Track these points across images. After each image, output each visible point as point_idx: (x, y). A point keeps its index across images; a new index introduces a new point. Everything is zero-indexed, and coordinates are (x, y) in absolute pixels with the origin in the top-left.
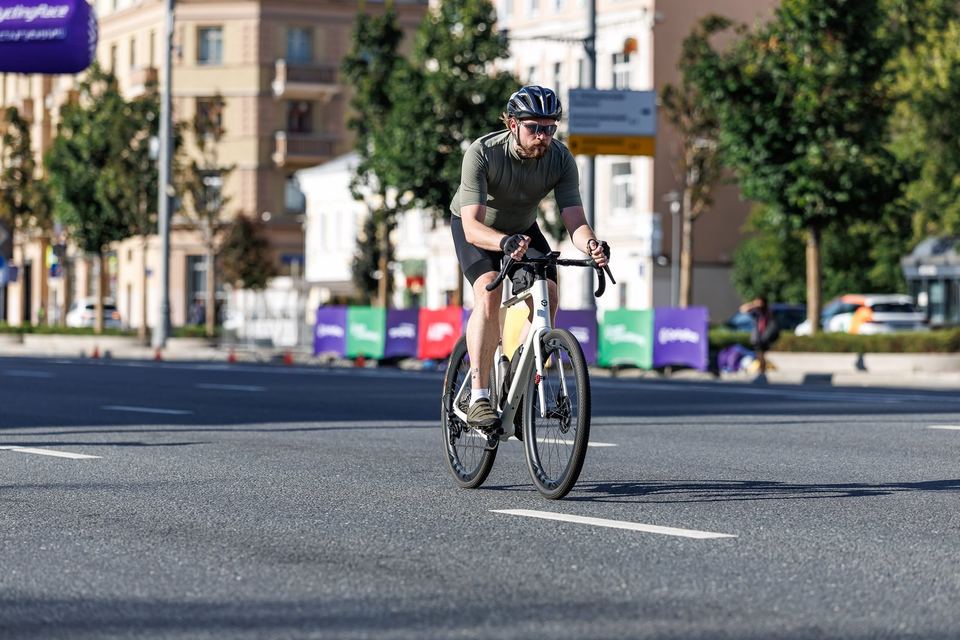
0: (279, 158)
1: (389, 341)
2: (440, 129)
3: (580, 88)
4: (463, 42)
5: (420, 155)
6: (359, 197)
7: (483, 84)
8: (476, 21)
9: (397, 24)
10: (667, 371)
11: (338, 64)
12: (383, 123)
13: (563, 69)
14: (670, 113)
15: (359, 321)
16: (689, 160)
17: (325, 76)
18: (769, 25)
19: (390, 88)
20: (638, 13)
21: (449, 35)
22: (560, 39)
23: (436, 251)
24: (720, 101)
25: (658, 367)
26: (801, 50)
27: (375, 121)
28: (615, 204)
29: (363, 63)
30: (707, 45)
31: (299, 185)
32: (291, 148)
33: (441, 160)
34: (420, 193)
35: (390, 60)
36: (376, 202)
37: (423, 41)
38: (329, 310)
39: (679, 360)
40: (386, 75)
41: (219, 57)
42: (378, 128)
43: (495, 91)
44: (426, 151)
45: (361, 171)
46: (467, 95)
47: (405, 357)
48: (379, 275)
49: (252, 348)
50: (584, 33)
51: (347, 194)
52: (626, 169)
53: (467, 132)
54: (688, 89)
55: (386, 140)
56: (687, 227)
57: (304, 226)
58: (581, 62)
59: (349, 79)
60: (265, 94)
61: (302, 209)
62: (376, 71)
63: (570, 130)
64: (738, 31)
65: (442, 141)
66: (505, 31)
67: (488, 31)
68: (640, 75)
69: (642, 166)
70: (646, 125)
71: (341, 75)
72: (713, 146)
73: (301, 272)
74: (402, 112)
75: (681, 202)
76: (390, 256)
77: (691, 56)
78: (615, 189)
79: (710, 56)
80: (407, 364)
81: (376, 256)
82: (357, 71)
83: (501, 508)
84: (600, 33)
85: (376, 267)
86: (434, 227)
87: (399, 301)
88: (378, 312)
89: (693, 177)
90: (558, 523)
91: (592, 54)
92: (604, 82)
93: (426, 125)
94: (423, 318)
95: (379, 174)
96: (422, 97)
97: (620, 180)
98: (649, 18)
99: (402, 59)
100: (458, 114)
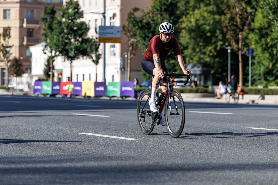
0: (25, 43)
1: (53, 90)
2: (66, 36)
3: (101, 26)
4: (72, 14)
5: (61, 42)
6: (45, 53)
7: (77, 24)
8: (75, 9)
9: (55, 9)
10: (124, 98)
11: (40, 19)
12: (51, 34)
13: (97, 21)
14: (125, 32)
15: (45, 85)
16: (129, 44)
17: (36, 22)
18: (150, 11)
19: (53, 25)
20: (116, 7)
21: (68, 12)
22: (97, 13)
23: (65, 67)
24: (137, 29)
25: (122, 97)
26: (158, 17)
27: (49, 34)
28: (111, 55)
29: (46, 19)
30: (134, 15)
31: (30, 50)
32: (28, 41)
33: (66, 44)
34: (61, 52)
35: (53, 18)
36: (50, 54)
37: (61, 13)
38: (38, 82)
39: (127, 95)
40: (52, 22)
41: (9, 18)
42: (50, 36)
43: (80, 26)
44: (62, 41)
45: (46, 46)
46: (73, 28)
47: (57, 94)
48: (50, 73)
49: (18, 92)
50: (103, 12)
51: (42, 52)
52: (114, 46)
53: (73, 37)
54: (129, 26)
55: (52, 38)
56: (129, 61)
57: (31, 61)
58: (102, 19)
59: (43, 23)
60: (21, 27)
61: (31, 56)
62: (49, 21)
63: (99, 36)
64: (142, 12)
65: (66, 39)
66: (82, 11)
67: (78, 11)
68: (117, 23)
69: (118, 46)
70: (118, 35)
71: (40, 22)
72: (135, 40)
73: (30, 72)
74: (56, 31)
75: (127, 55)
76: (53, 68)
77: (130, 18)
78: (111, 51)
79: (135, 18)
80: (57, 96)
81: (50, 68)
82: (44, 21)
83: (79, 132)
84: (107, 12)
85: (50, 71)
86: (65, 61)
87: (56, 80)
88: (50, 83)
89: (130, 49)
90: (94, 136)
91: (104, 17)
92: (108, 24)
93: (62, 35)
94: (62, 84)
95: (50, 47)
96: (61, 28)
97: (112, 49)
98: (119, 8)
99: (56, 18)
100: (71, 32)
